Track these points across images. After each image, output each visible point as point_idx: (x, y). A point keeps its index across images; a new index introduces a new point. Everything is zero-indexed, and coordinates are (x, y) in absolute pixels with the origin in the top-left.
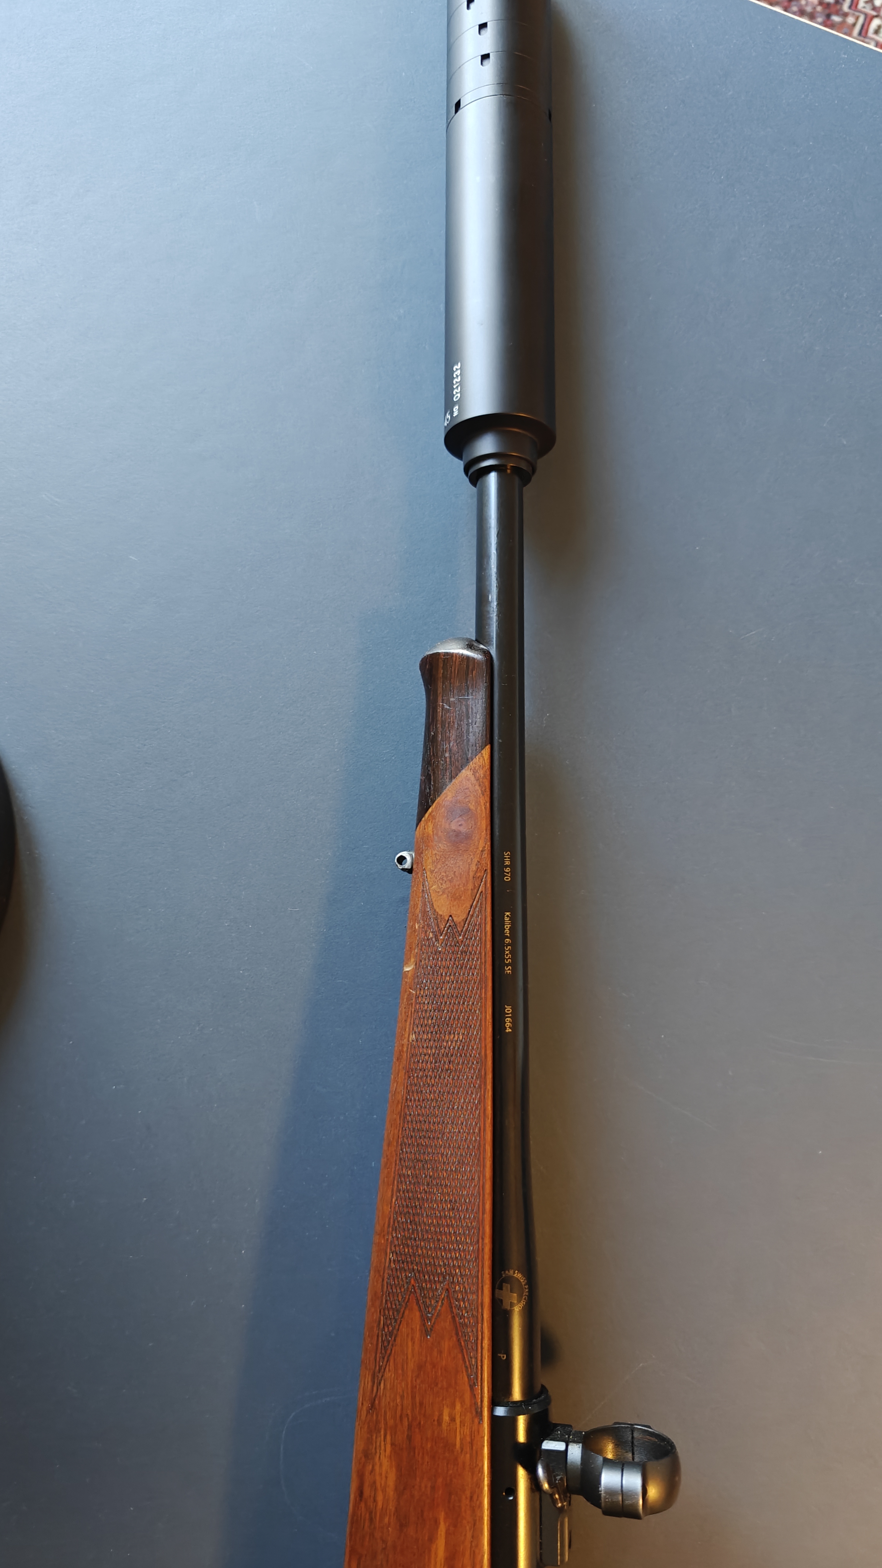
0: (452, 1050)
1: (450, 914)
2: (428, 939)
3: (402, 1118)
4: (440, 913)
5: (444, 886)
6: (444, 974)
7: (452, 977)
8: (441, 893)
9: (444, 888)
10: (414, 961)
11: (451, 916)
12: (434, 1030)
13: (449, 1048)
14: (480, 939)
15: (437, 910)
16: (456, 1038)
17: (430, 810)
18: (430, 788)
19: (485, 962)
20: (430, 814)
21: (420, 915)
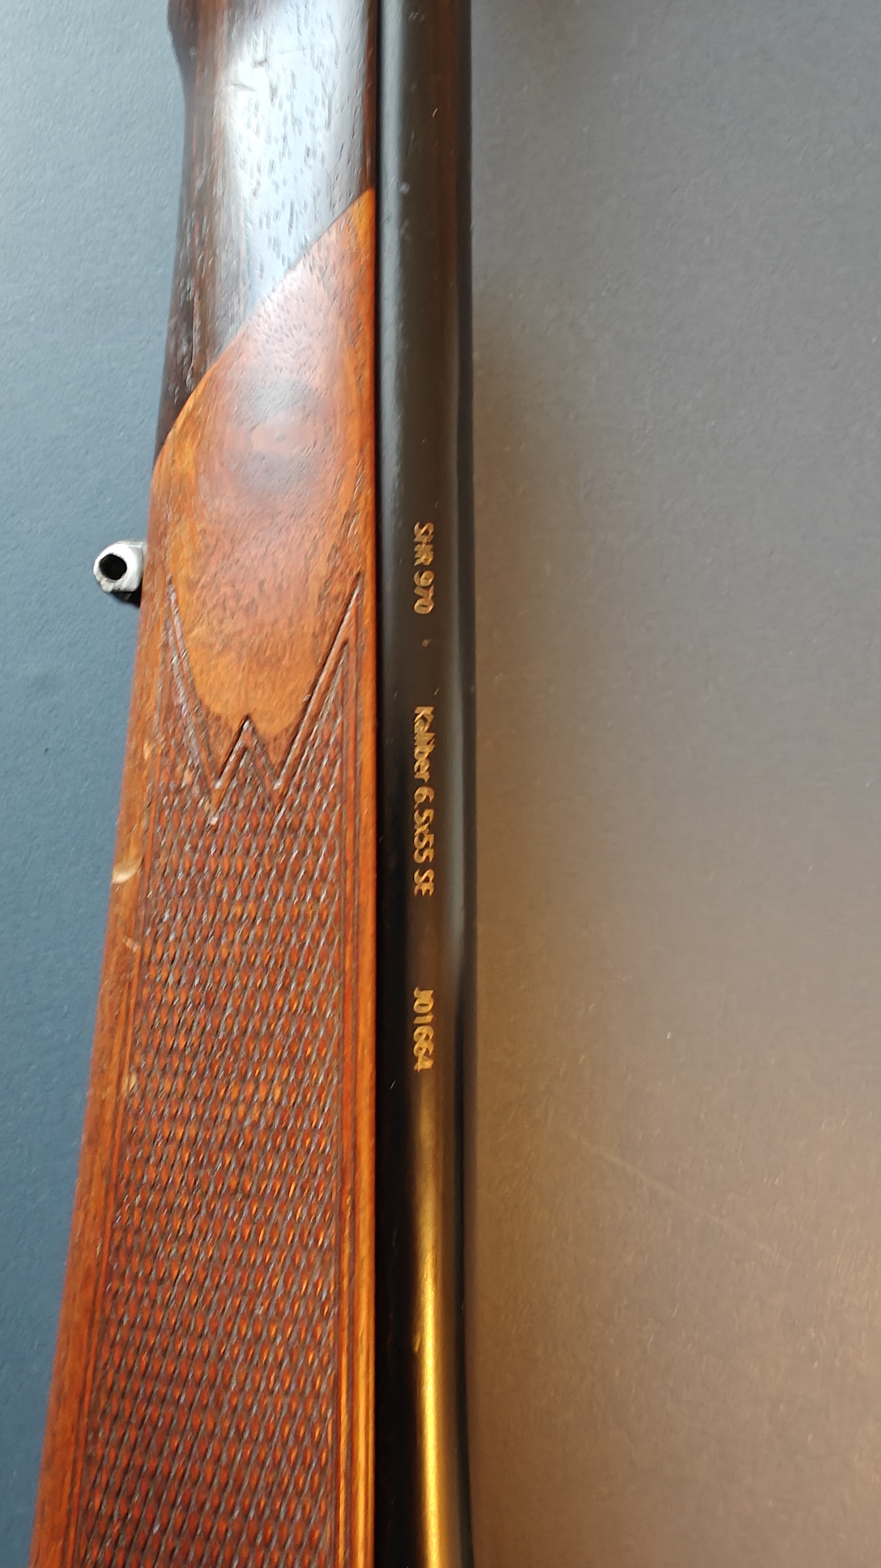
0: (247, 1131)
1: (245, 713)
2: (179, 790)
3: (96, 1330)
4: (217, 709)
5: (229, 627)
6: (225, 896)
7: (250, 905)
8: (218, 648)
9: (226, 632)
10: (137, 856)
11: (247, 718)
12: (194, 1067)
13: (241, 1122)
14: (340, 787)
15: (207, 700)
16: (261, 1095)
17: (189, 404)
18: (190, 341)
19: (356, 859)
20: (189, 416)
21: (156, 717)
